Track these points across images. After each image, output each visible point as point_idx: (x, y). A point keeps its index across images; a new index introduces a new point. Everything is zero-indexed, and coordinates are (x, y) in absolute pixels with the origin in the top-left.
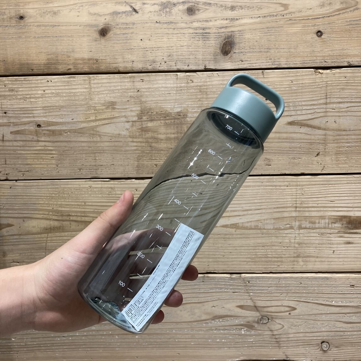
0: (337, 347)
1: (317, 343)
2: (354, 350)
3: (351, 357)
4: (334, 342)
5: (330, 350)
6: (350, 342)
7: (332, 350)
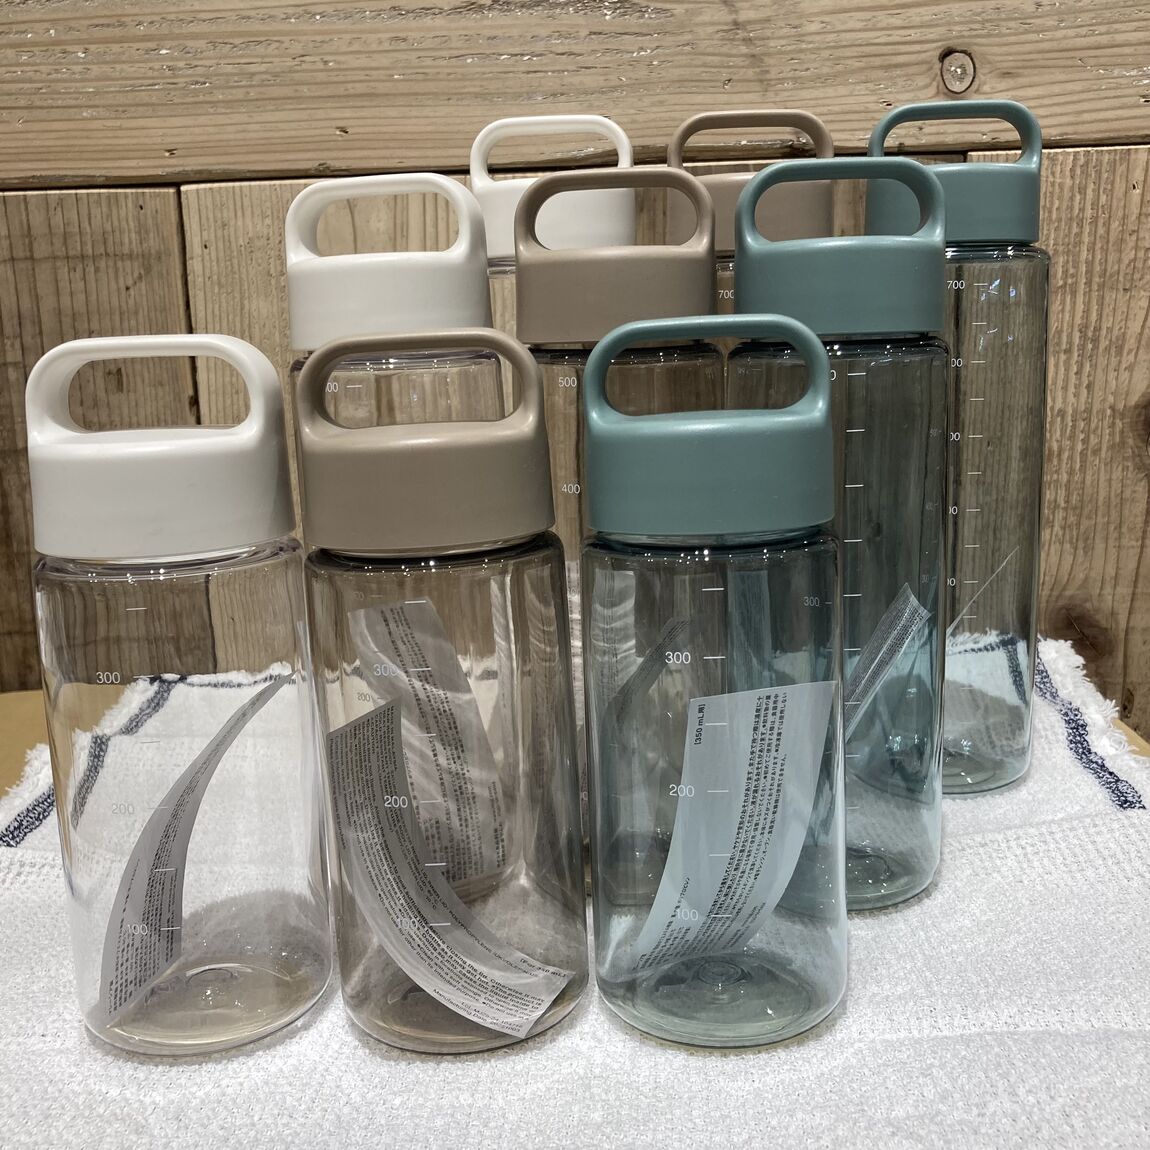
0: (1007, 74)
1: (923, 56)
2: (1078, 86)
3: (1064, 119)
4: (996, 50)
5: (977, 91)
6: (1064, 44)
7: (986, 88)
